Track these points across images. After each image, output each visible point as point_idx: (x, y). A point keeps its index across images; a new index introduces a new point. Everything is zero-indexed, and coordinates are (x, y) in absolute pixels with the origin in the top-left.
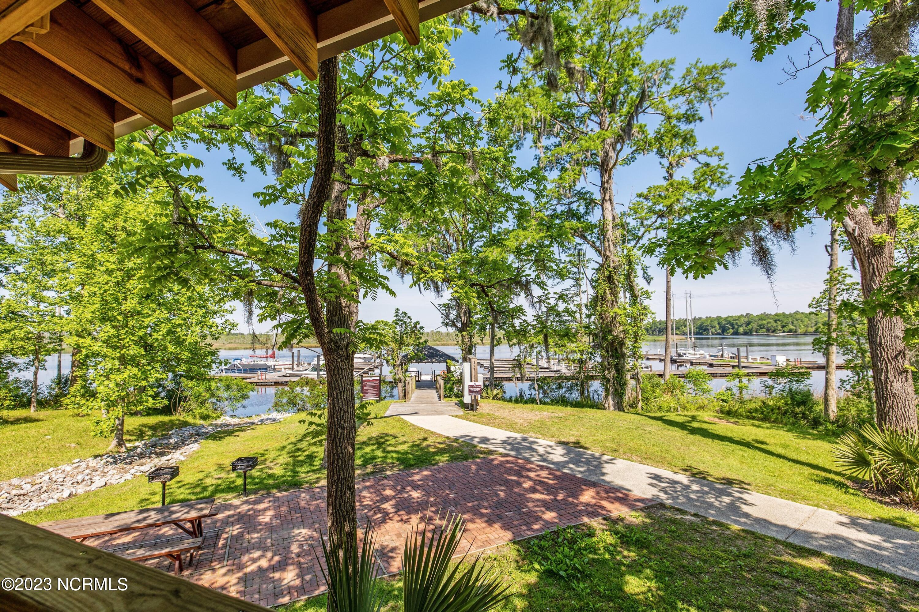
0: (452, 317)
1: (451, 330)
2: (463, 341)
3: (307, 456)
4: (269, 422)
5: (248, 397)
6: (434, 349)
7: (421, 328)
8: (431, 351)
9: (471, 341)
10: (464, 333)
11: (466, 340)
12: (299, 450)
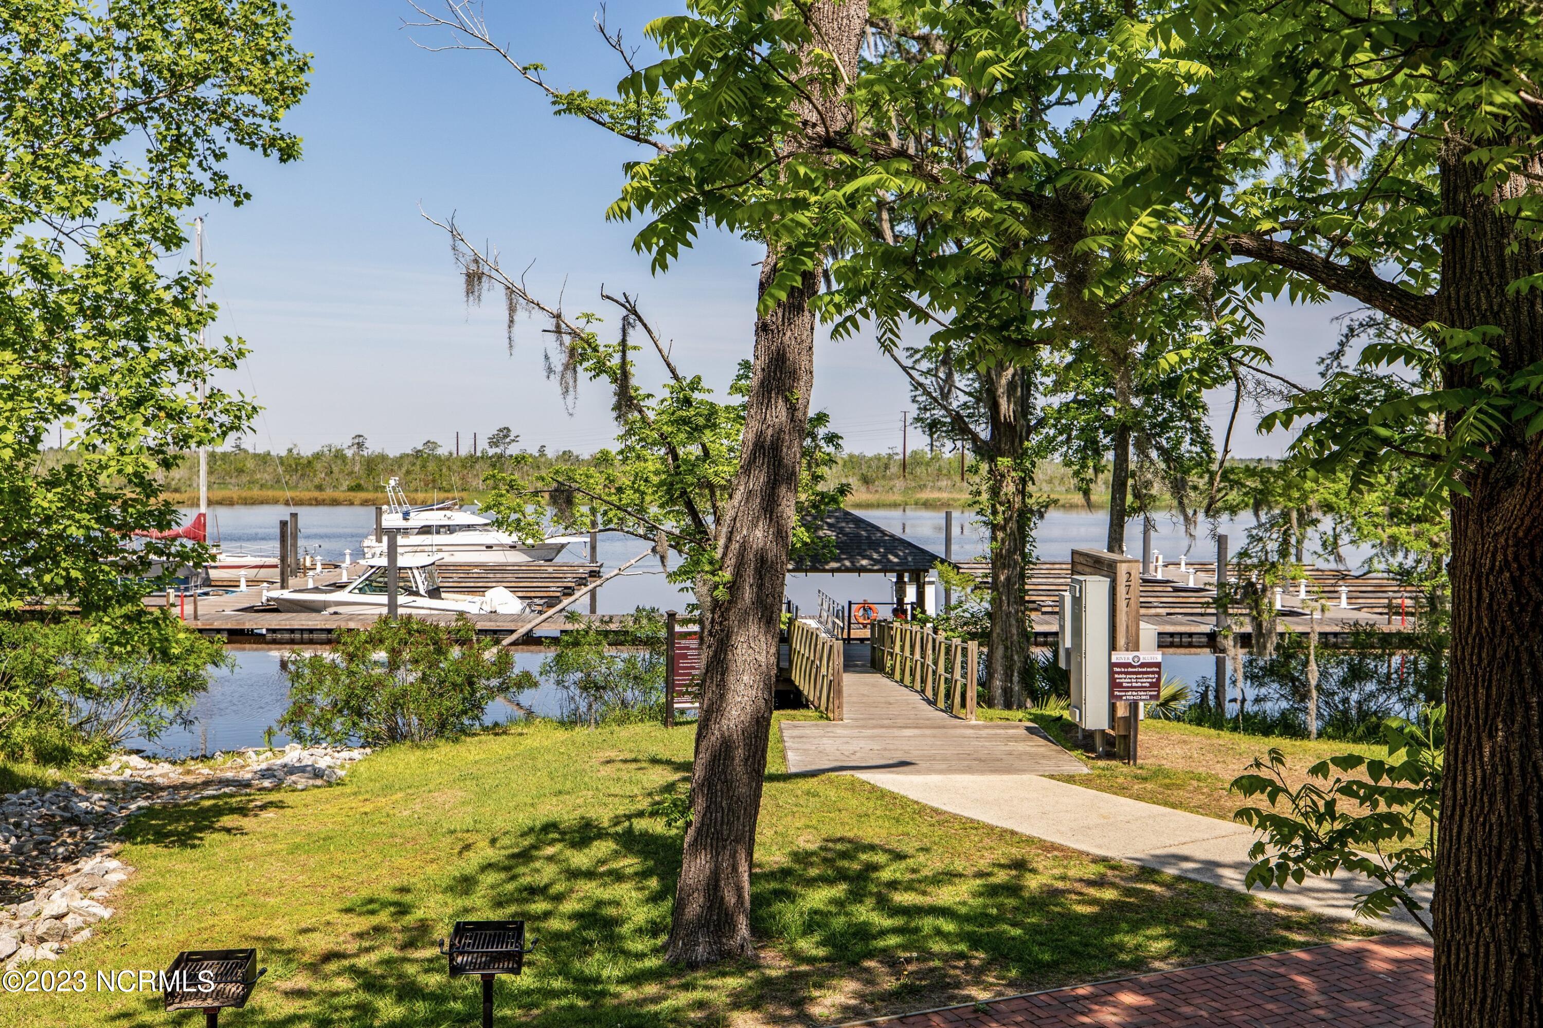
0: (958, 400)
1: (949, 449)
2: (995, 492)
3: (576, 916)
4: (301, 781)
5: (203, 687)
6: (858, 521)
7: (832, 438)
8: (849, 528)
9: (1023, 493)
10: (1004, 462)
11: (1009, 488)
12: (534, 892)
